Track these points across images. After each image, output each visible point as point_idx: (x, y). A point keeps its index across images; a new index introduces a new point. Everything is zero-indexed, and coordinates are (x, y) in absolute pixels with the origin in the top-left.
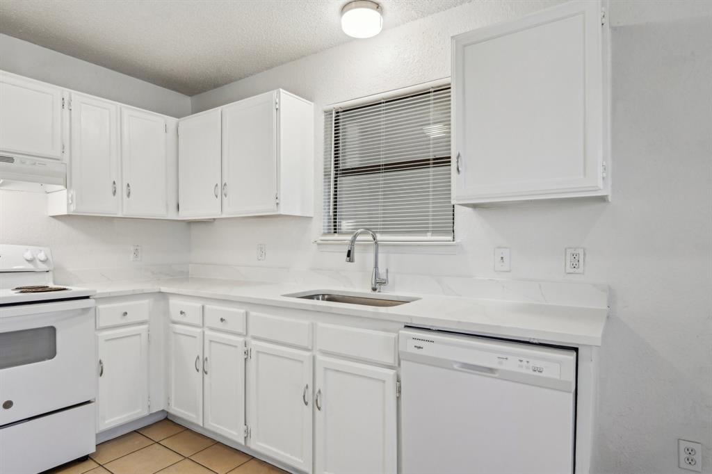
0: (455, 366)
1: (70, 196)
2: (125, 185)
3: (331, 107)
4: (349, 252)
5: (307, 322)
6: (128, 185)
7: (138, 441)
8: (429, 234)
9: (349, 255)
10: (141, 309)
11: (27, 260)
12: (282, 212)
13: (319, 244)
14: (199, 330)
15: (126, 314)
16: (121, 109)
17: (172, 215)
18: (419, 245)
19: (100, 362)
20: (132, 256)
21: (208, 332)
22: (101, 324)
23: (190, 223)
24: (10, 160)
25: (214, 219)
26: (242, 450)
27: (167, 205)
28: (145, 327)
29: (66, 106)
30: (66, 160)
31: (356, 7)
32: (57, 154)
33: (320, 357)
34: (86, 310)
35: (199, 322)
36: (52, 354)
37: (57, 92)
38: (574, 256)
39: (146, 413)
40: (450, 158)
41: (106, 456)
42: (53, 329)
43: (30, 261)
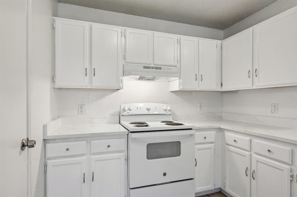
1: (180, 82)
2: (200, 75)
6: (201, 76)
10: (211, 135)
11: (164, 110)
14: (248, 153)
15: (205, 138)
16: (198, 40)
17: (219, 89)
19: (196, 160)
20: (199, 109)
21: (254, 155)
22: (197, 141)
24: (160, 68)
25: (238, 90)
27: (217, 84)
28: (213, 145)
29: (179, 43)
30: (179, 67)
32: (176, 64)
34: (191, 135)
35: (248, 148)
36: (179, 154)
37: (176, 37)
39: (213, 188)
42: (179, 142)
43: (165, 110)
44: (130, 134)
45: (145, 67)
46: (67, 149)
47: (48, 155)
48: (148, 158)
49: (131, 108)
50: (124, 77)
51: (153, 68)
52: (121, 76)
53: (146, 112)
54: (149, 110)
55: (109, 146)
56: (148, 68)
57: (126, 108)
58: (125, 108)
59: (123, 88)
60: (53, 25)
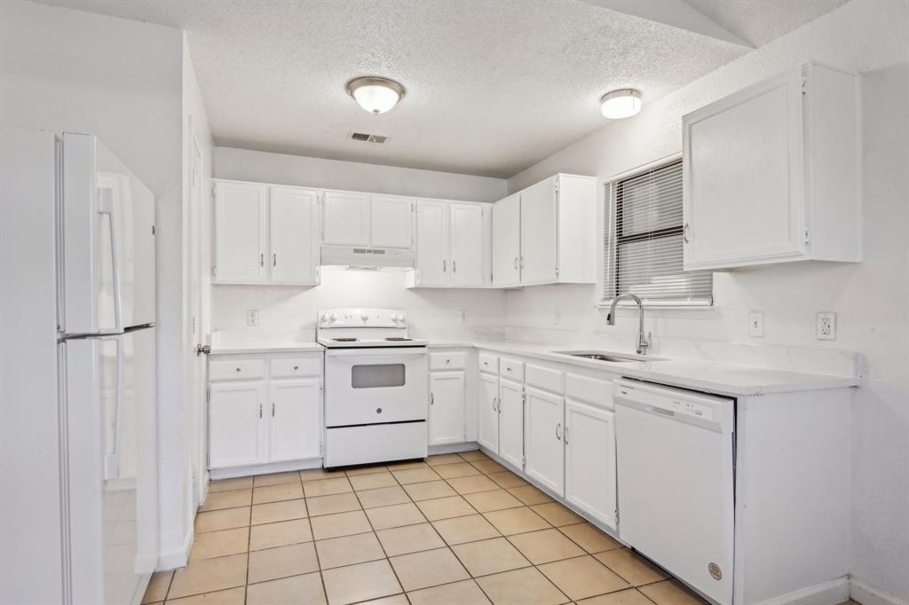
0: (648, 409)
1: (416, 274)
2: (452, 264)
3: (609, 180)
4: (609, 315)
5: (560, 372)
6: (454, 263)
7: (456, 459)
8: (689, 299)
9: (608, 319)
10: (459, 358)
11: (393, 320)
12: (561, 280)
13: (600, 309)
14: (497, 378)
15: (449, 361)
16: (449, 204)
17: (488, 286)
18: (681, 310)
19: (432, 395)
20: (460, 319)
21: (502, 380)
22: (434, 366)
23: (506, 291)
24: (382, 252)
25: (523, 287)
26: (520, 475)
27: (484, 276)
28: (462, 373)
29: (414, 209)
30: (414, 249)
31: (612, 98)
32: (409, 245)
33: (569, 402)
34: (423, 355)
35: (496, 371)
36: (403, 383)
37: (408, 200)
38: (825, 321)
39: (463, 440)
40: (682, 227)
41: (434, 462)
42: (403, 366)
43: (395, 320)
44: (328, 352)
45: (356, 251)
46: (238, 370)
47: (213, 376)
48: (355, 385)
49: (336, 316)
50: (322, 267)
51: (369, 251)
52: (317, 265)
53: (362, 324)
54: (365, 319)
55: (296, 368)
56: (363, 251)
57: (327, 317)
58: (324, 316)
59: (320, 284)
60: (213, 191)
